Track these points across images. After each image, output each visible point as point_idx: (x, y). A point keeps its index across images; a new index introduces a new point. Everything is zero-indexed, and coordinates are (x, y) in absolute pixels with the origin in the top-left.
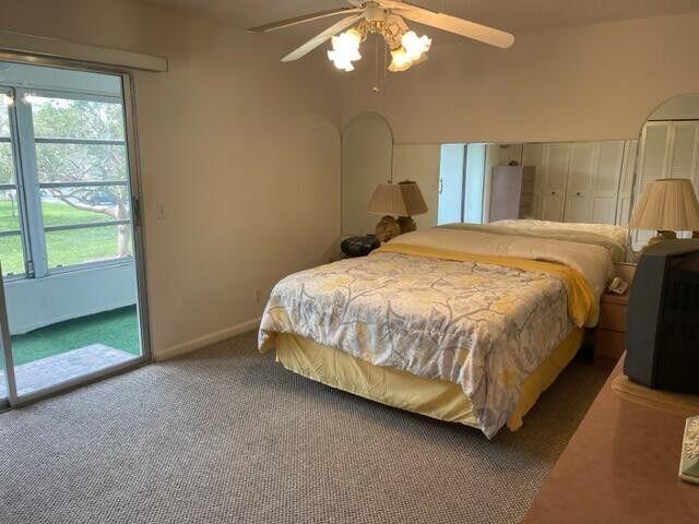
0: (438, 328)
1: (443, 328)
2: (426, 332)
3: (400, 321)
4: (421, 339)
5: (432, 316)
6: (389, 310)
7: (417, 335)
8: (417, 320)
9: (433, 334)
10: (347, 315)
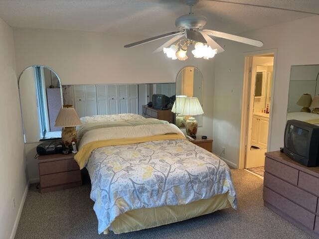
0: (213, 174)
1: (215, 173)
2: (209, 178)
3: (196, 177)
4: (207, 182)
5: (209, 170)
6: (189, 174)
7: (205, 181)
8: (204, 174)
9: (211, 177)
10: (166, 186)
